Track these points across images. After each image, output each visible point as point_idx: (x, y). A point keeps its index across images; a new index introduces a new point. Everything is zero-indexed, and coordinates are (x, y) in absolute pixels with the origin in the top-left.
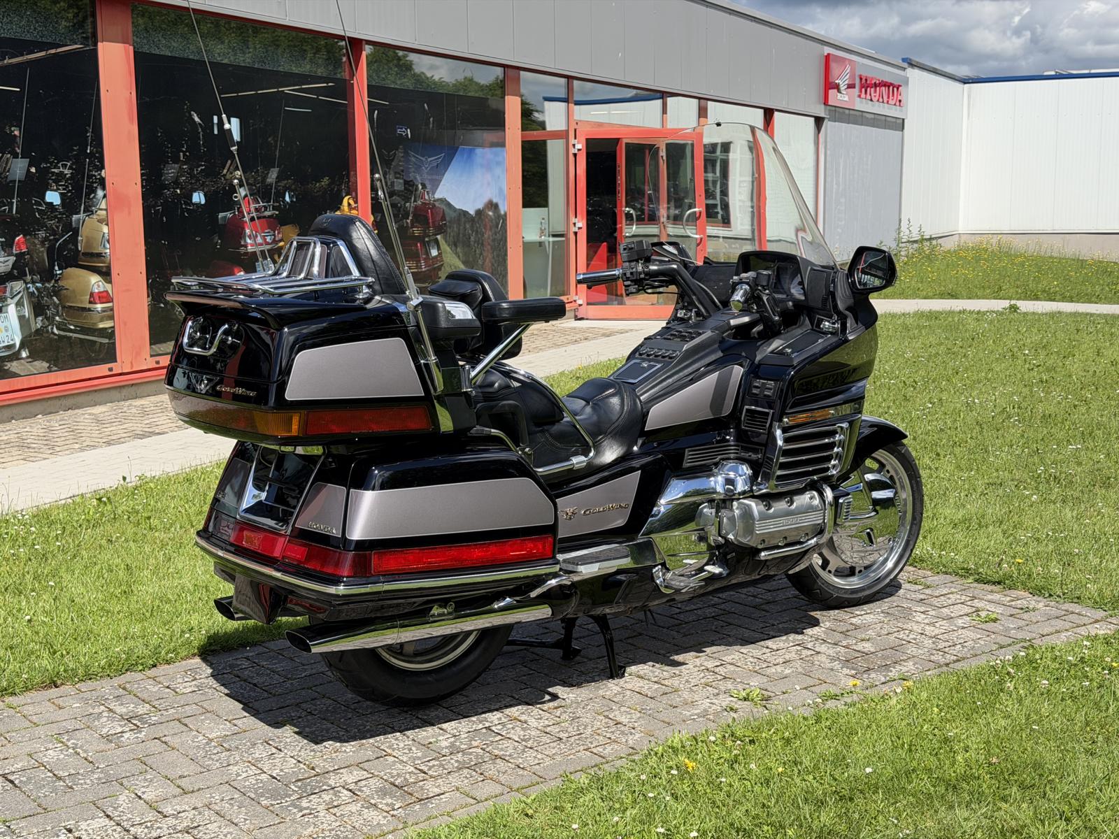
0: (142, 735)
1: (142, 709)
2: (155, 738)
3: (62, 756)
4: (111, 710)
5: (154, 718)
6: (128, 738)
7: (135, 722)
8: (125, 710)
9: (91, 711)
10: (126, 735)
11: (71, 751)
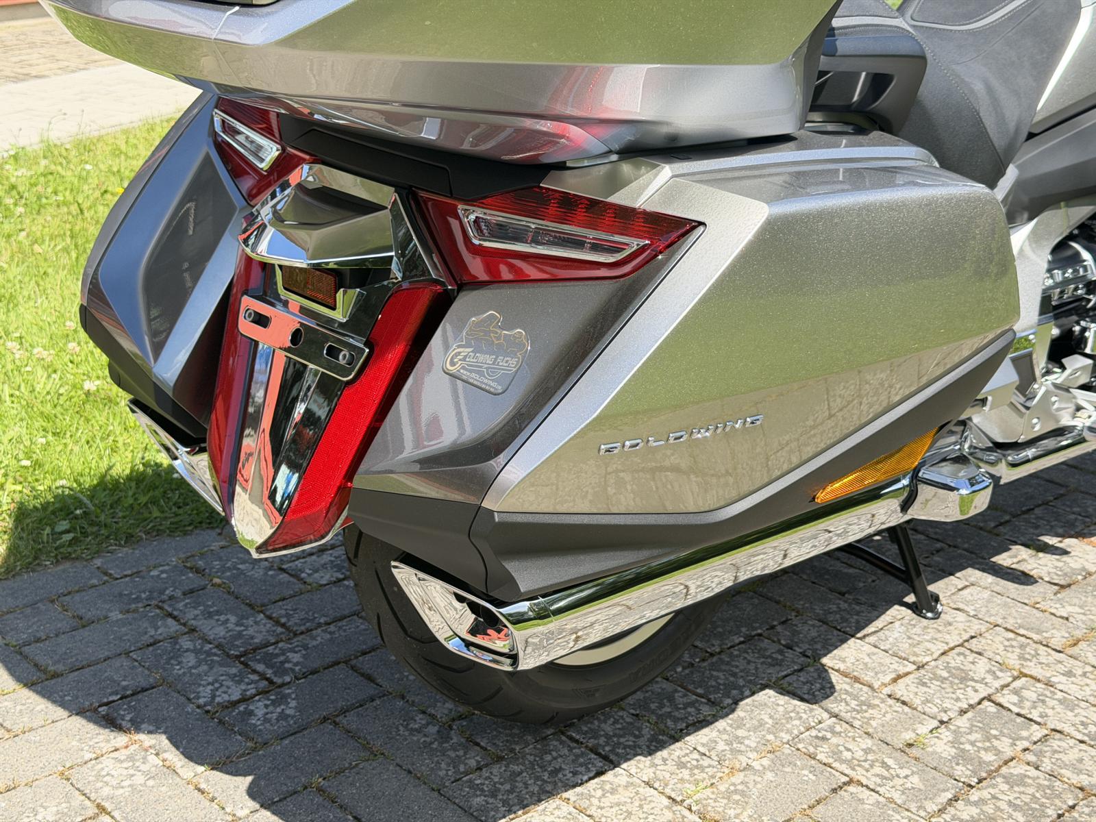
0: (291, 708)
1: (258, 629)
2: (325, 719)
3: (139, 779)
4: (193, 630)
5: (296, 657)
6: (266, 720)
7: (260, 667)
8: (221, 631)
9: (153, 633)
10: (259, 708)
11: (153, 759)
